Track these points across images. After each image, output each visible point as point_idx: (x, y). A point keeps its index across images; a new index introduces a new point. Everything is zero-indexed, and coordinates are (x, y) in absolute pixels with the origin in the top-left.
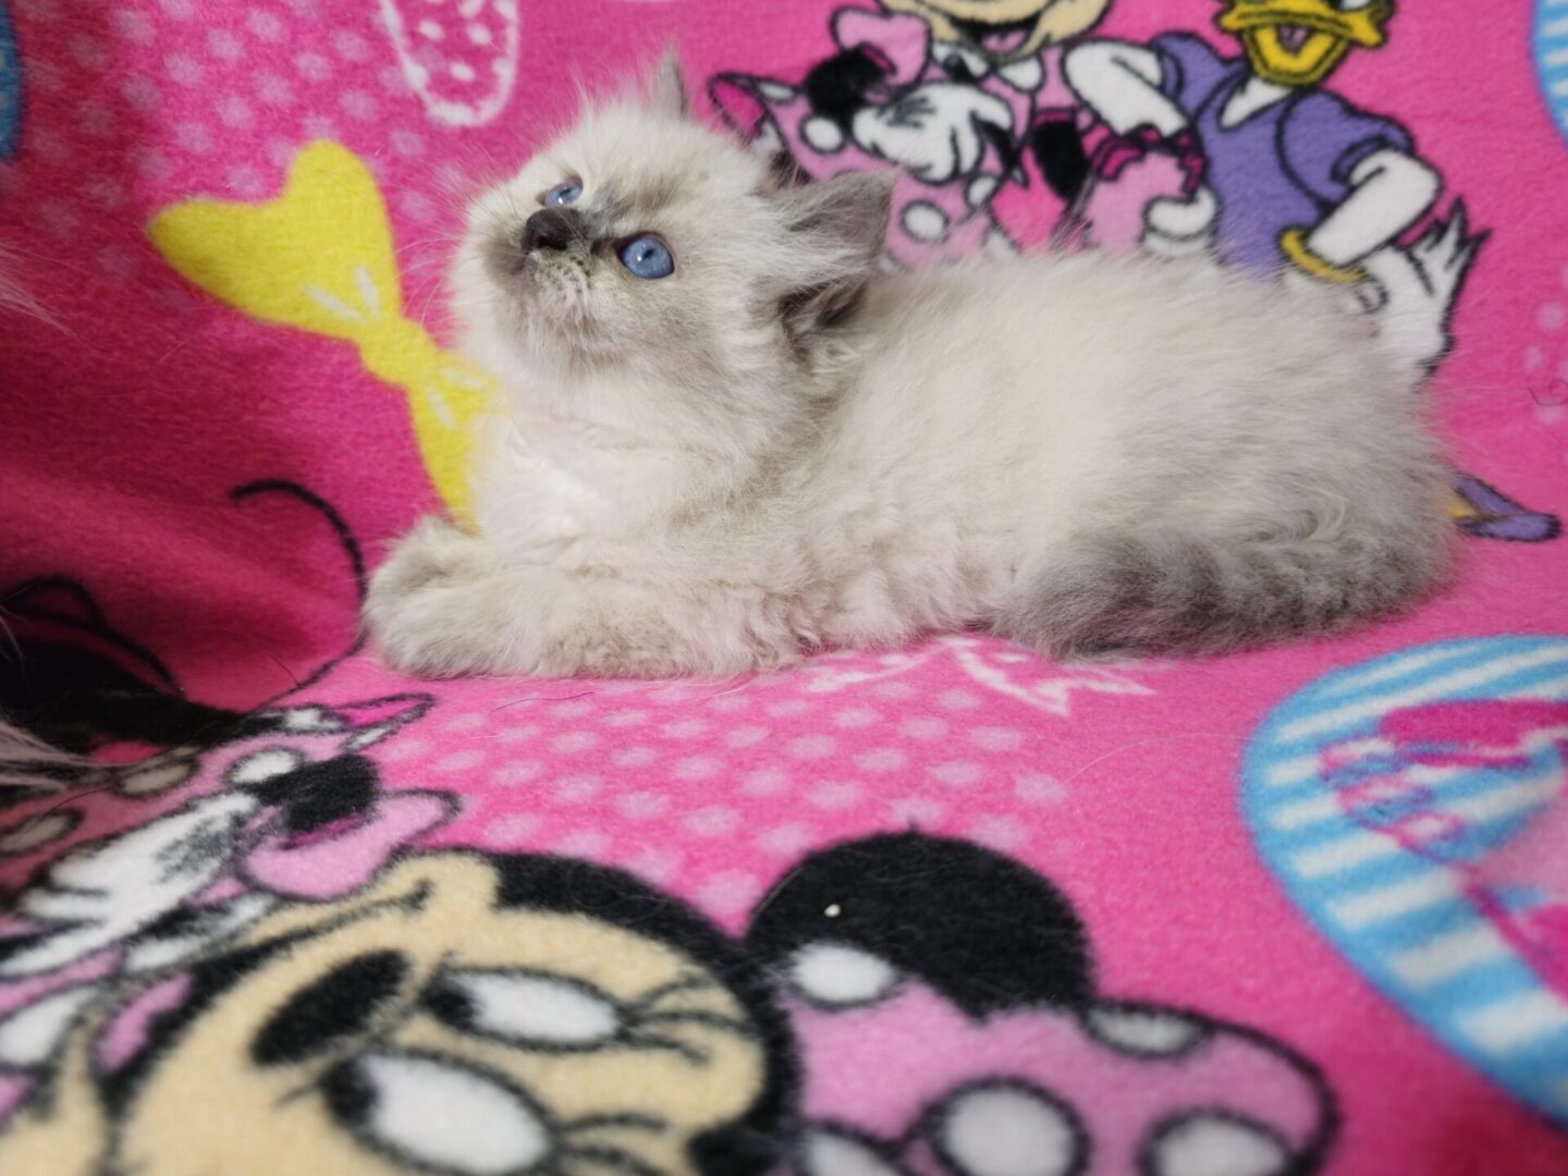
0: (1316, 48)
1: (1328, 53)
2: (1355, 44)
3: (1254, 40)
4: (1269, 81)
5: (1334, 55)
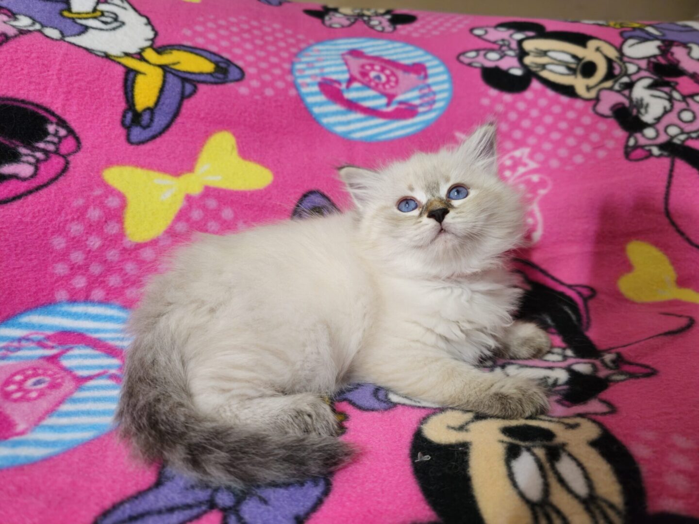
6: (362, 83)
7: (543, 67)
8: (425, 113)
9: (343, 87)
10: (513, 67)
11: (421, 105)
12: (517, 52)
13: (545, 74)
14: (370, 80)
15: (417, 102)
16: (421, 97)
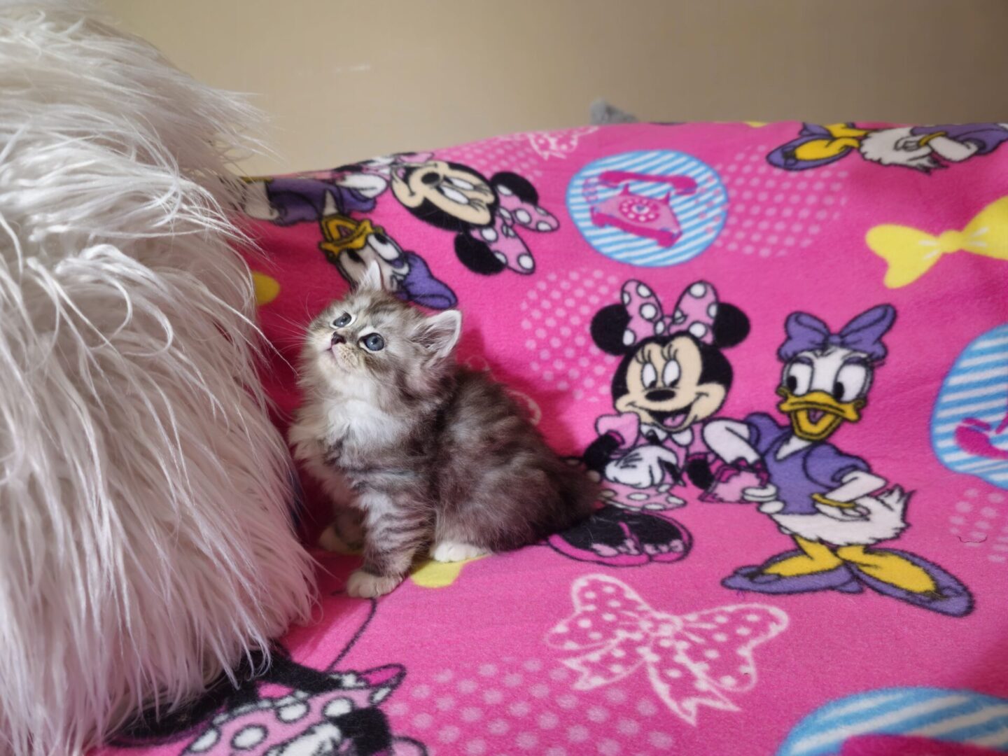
0: (826, 421)
1: (831, 425)
2: (846, 420)
3: (796, 418)
4: (801, 438)
5: (834, 426)
6: (656, 200)
7: (476, 188)
8: (593, 176)
9: (673, 193)
10: (506, 196)
11: (596, 184)
12: (497, 213)
13: (476, 181)
14: (647, 204)
15: (600, 188)
16: (596, 192)
